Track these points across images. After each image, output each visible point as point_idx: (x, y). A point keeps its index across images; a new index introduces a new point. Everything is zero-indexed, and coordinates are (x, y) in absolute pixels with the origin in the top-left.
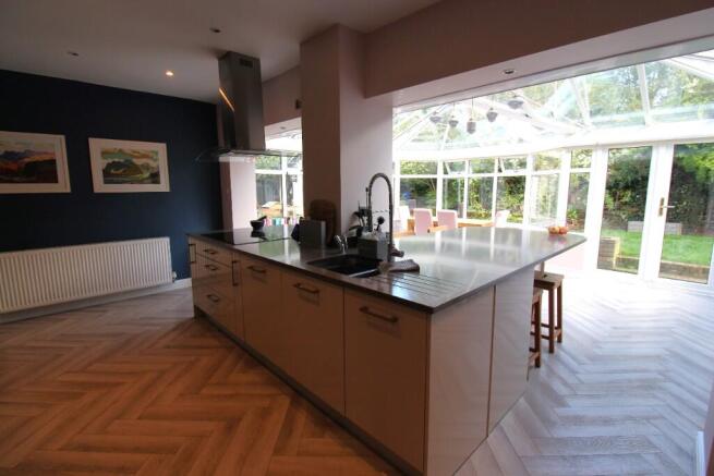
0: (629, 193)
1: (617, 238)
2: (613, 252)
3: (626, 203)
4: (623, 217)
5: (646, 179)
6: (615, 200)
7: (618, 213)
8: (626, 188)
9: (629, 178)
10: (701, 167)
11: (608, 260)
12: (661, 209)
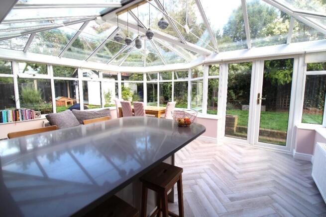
0: (242, 91)
1: (236, 116)
2: (234, 124)
3: (241, 96)
4: (240, 103)
5: (249, 84)
6: (236, 95)
7: (237, 100)
8: (241, 89)
9: (242, 84)
10: (274, 78)
11: (232, 128)
12: (258, 100)
